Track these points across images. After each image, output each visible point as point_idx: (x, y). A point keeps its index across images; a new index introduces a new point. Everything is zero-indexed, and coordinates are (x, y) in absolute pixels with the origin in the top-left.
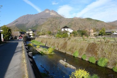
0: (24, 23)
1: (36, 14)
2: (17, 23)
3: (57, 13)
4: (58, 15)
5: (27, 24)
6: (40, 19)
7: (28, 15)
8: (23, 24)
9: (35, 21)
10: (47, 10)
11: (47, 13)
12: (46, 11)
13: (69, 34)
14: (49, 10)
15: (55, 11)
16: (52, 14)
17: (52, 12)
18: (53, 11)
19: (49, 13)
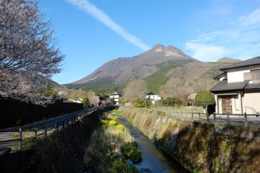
0: (113, 75)
1: (135, 57)
2: (99, 75)
3: (180, 52)
4: (182, 56)
5: (117, 76)
6: (142, 66)
7: (121, 58)
8: (110, 77)
9: (133, 71)
10: (158, 46)
11: (158, 52)
12: (156, 49)
13: (153, 102)
14: (162, 47)
15: (175, 48)
16: (169, 54)
17: (170, 50)
18: (171, 48)
19: (163, 53)
